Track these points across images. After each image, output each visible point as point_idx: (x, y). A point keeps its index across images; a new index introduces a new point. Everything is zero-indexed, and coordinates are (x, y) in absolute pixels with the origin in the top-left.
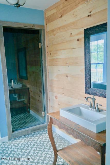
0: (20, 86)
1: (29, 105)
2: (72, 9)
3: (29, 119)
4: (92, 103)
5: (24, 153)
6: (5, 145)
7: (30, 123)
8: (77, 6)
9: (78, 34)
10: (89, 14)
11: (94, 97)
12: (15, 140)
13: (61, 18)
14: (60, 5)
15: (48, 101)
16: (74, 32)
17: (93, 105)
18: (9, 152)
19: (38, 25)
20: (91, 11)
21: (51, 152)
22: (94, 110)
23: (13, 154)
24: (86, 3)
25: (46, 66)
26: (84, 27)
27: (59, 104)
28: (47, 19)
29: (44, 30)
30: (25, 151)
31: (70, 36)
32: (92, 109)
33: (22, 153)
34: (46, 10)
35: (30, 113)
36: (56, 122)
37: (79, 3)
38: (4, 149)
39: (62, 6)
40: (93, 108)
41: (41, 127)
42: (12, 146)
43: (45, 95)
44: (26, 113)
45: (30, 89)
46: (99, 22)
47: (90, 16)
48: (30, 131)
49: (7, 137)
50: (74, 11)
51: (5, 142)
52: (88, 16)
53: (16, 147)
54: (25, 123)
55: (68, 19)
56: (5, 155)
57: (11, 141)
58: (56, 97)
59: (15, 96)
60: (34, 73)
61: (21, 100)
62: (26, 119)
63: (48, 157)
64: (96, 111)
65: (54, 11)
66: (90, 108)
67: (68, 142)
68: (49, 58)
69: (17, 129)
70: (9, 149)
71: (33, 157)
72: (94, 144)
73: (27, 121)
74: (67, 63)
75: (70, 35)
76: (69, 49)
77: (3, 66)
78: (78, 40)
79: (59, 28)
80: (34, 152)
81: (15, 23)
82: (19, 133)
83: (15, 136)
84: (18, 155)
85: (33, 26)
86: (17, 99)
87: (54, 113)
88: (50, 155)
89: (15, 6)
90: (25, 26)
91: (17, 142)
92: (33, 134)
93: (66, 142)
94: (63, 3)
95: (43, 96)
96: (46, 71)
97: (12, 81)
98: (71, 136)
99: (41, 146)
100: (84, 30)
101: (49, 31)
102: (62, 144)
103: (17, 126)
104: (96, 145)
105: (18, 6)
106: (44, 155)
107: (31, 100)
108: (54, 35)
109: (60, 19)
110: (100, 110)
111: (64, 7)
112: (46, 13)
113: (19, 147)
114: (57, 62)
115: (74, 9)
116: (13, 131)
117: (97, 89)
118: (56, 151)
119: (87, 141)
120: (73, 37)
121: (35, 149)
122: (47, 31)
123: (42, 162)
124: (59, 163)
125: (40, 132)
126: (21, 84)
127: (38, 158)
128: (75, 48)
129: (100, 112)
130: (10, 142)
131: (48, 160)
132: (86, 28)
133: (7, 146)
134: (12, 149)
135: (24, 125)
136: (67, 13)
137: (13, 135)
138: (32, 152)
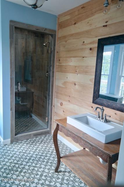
0: (24, 89)
1: (31, 109)
2: (88, 17)
3: (31, 124)
4: (100, 113)
5: (26, 156)
6: (7, 148)
7: (33, 128)
8: (93, 14)
9: (91, 43)
10: (105, 24)
11: (103, 107)
12: (17, 143)
13: (75, 25)
14: (75, 12)
15: (53, 107)
16: (87, 41)
17: (101, 115)
18: (11, 155)
19: (50, 30)
20: (107, 21)
21: (53, 158)
22: (102, 120)
23: (15, 157)
24: (104, 12)
25: (54, 72)
26: (98, 37)
27: (64, 111)
28: (59, 25)
29: (55, 35)
30: (27, 155)
31: (83, 45)
32: (99, 120)
33: (24, 157)
34: (59, 15)
35: (32, 117)
36: (63, 129)
37: (95, 12)
38: (7, 151)
39: (76, 13)
40: (101, 118)
41: (44, 132)
42: (14, 149)
43: (50, 100)
44: (29, 117)
45: (34, 94)
46: (114, 33)
47: (106, 26)
48: (32, 136)
49: (10, 139)
50: (89, 19)
51: (7, 145)
52: (104, 26)
53: (18, 150)
54: (27, 127)
55: (82, 27)
56: (7, 157)
57: (13, 143)
58: (61, 104)
59: (19, 99)
60: (40, 78)
61: (24, 104)
62: (28, 123)
63: (50, 163)
64: (104, 121)
65: (68, 17)
66: (97, 118)
67: (70, 149)
68: (57, 64)
69: (20, 132)
70: (11, 152)
71: (35, 162)
72: (101, 154)
73: (30, 125)
74: (76, 71)
75: (82, 43)
76: (80, 57)
77: (11, 67)
78: (91, 49)
79: (72, 35)
80: (36, 157)
81: (27, 25)
82: (22, 136)
83: (17, 139)
84: (20, 159)
85: (45, 30)
86: (20, 102)
87: (60, 120)
88: (52, 160)
89: (33, 6)
90: (37, 30)
91: (19, 145)
92: (35, 138)
93: (68, 149)
94: (79, 10)
95: (48, 101)
96: (53, 77)
97: (19, 84)
98: (78, 144)
99: (43, 151)
100: (98, 39)
101: (60, 37)
102: (64, 151)
103: (19, 129)
104: (104, 155)
105: (36, 7)
106: (46, 161)
107: (34, 104)
108: (66, 41)
109: (73, 26)
110: (107, 120)
111: (79, 14)
112: (59, 19)
113: (21, 151)
114: (66, 69)
115: (90, 17)
116: (16, 135)
117: (105, 100)
118: (59, 158)
119: (95, 151)
120: (86, 45)
121: (37, 154)
122: (59, 37)
123: (44, 167)
124: (61, 169)
125: (43, 137)
126: (26, 88)
127: (40, 162)
128: (86, 57)
129: (107, 122)
130: (12, 145)
131: (50, 166)
132: (100, 38)
133: (9, 149)
134: (14, 152)
135: (26, 129)
136: (82, 20)
137: (15, 138)
138: (34, 157)
